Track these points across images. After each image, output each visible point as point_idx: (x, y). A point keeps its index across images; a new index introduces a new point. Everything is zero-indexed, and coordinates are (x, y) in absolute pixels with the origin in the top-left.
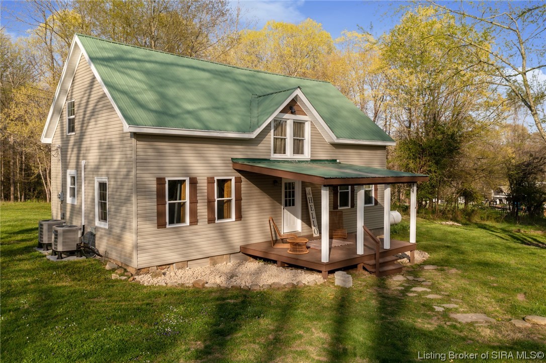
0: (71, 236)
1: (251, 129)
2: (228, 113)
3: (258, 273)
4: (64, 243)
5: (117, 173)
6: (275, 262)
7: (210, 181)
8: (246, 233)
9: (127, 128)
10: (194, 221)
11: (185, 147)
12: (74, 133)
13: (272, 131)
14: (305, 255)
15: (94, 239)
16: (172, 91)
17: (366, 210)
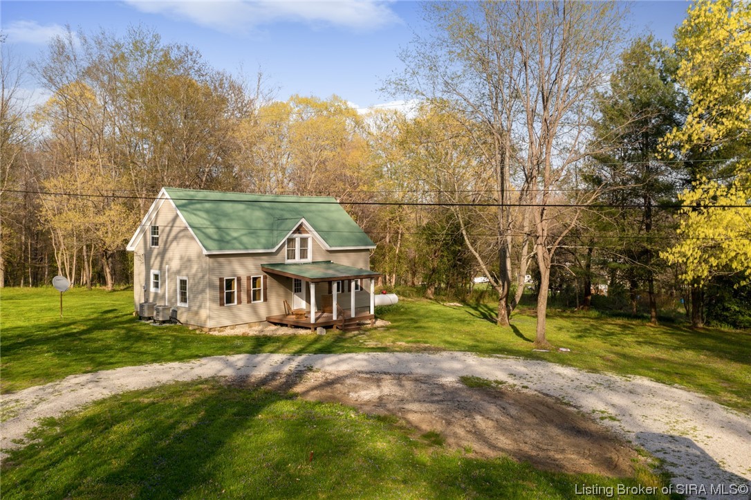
0: (166, 312)
1: (273, 246)
2: (258, 236)
3: (276, 330)
4: (163, 316)
5: (195, 275)
6: (286, 325)
7: (249, 278)
8: (269, 309)
9: (205, 252)
10: (240, 302)
11: (232, 259)
12: (157, 247)
13: (286, 246)
14: (303, 320)
15: (176, 314)
16: (223, 224)
17: (356, 294)
